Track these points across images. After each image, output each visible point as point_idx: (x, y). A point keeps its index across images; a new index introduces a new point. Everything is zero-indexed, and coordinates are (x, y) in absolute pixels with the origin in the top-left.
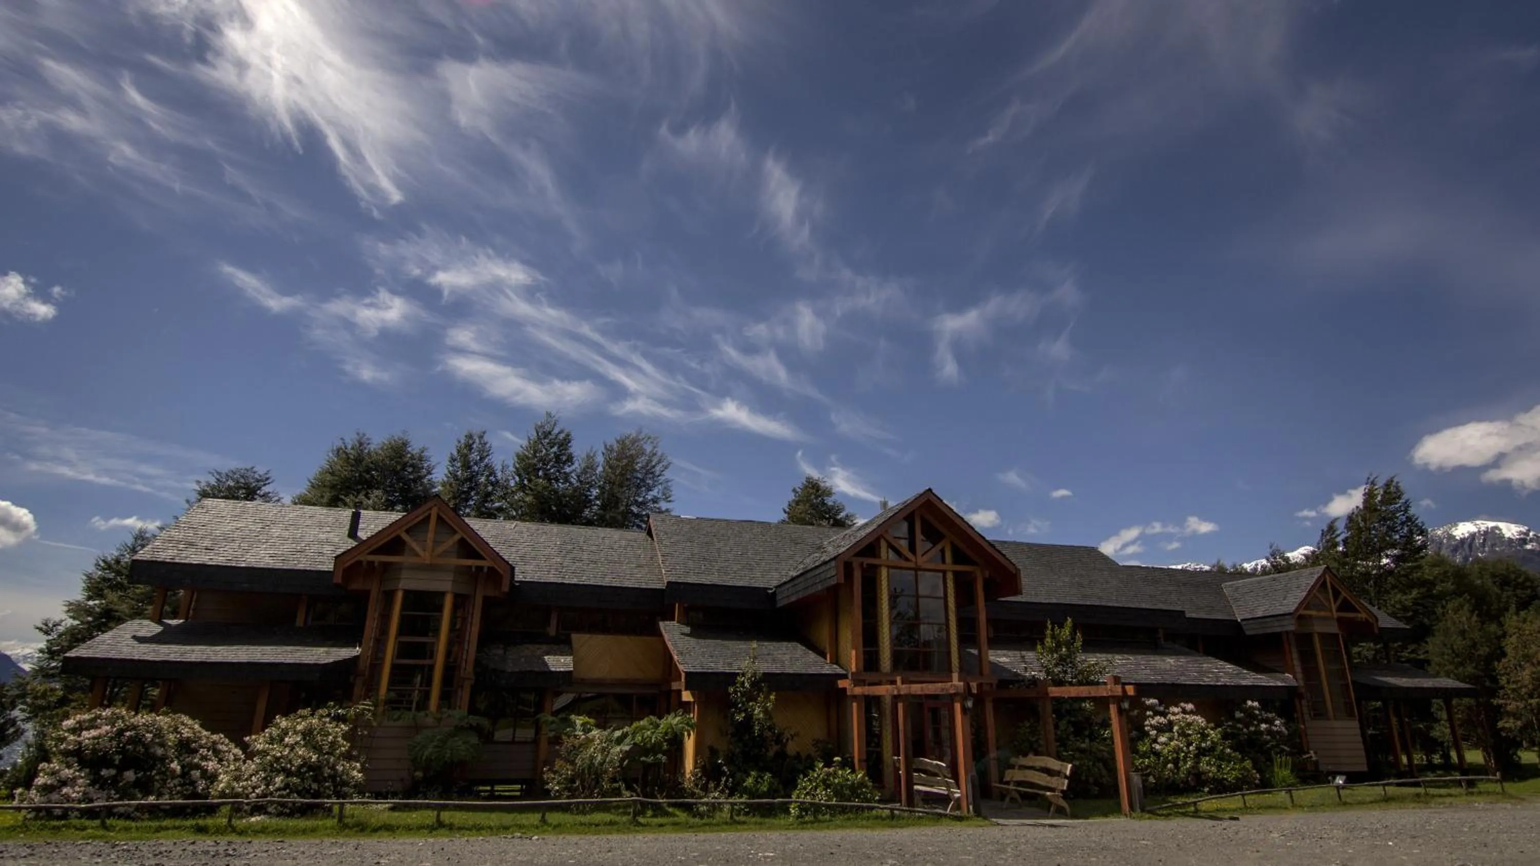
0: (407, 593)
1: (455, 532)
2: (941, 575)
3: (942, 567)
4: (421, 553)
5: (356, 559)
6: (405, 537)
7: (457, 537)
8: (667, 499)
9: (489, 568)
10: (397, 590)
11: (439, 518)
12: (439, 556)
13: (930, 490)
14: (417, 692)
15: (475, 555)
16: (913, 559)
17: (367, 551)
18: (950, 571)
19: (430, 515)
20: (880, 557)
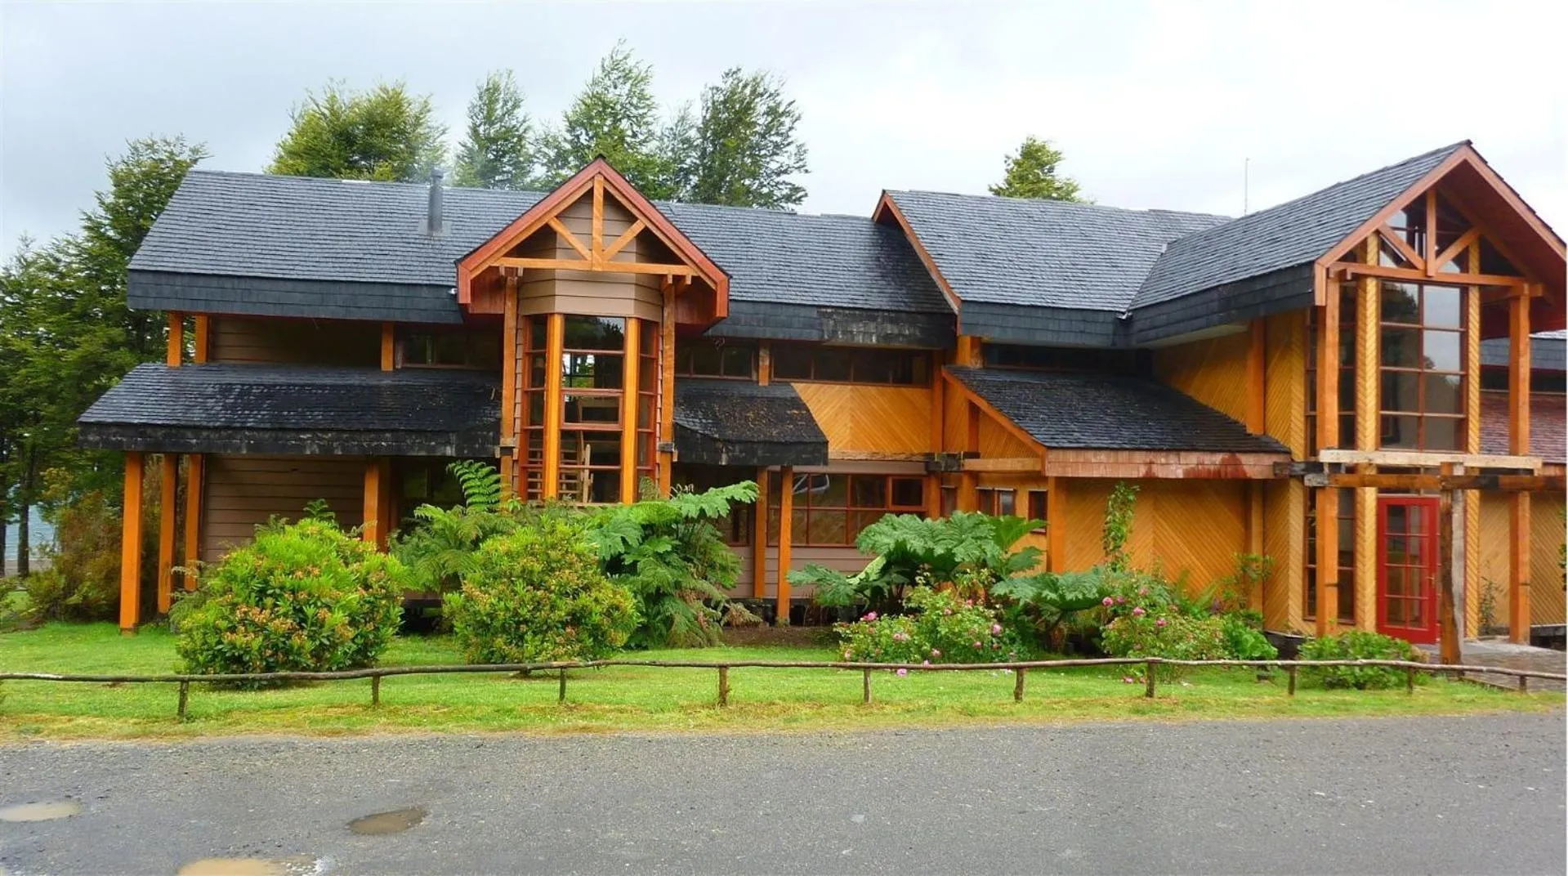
0: (569, 318)
1: (632, 219)
2: (1456, 292)
3: (1465, 279)
4: (585, 252)
5: (485, 266)
6: (557, 226)
7: (637, 227)
8: (802, 168)
9: (693, 277)
10: (552, 314)
11: (607, 196)
12: (614, 258)
13: (1469, 143)
14: (587, 472)
15: (669, 257)
16: (1420, 265)
17: (505, 251)
18: (1474, 285)
19: (592, 190)
20: (1365, 261)
